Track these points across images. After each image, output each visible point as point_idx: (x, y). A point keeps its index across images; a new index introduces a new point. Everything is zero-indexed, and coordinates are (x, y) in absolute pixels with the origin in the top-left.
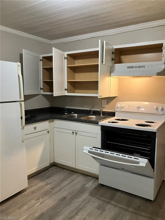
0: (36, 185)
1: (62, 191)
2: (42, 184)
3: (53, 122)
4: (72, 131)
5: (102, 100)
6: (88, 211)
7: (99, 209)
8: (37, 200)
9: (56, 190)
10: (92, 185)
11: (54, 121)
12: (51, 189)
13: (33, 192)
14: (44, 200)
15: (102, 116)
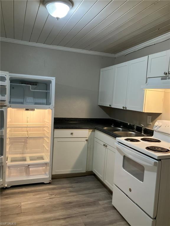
1: (75, 197)
3: (94, 131)
4: (103, 143)
5: (148, 116)
6: (75, 222)
7: (85, 225)
8: (51, 194)
9: (72, 194)
11: (95, 131)
14: (55, 197)
15: (143, 134)
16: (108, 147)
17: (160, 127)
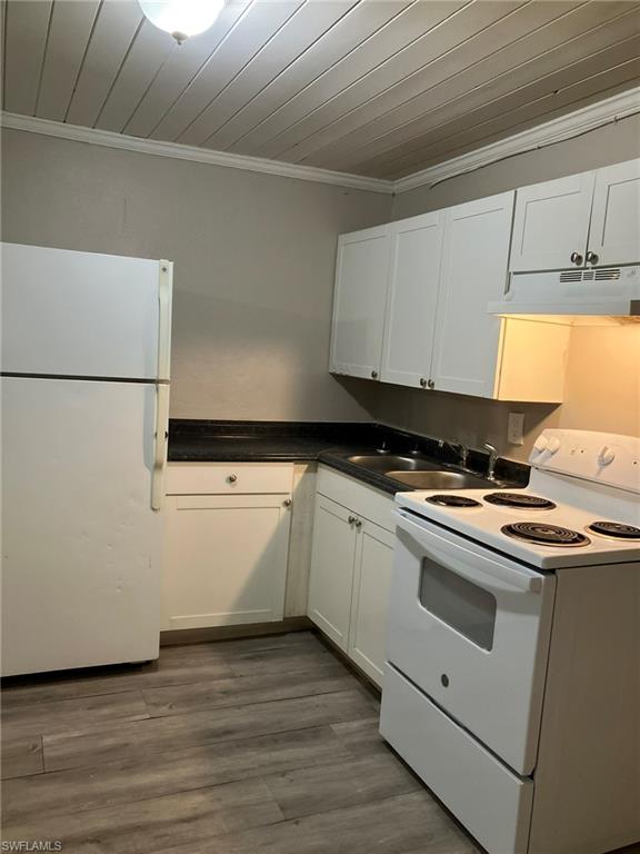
0: (201, 665)
1: (245, 710)
2: (217, 670)
3: (316, 471)
4: (349, 514)
5: (511, 414)
6: (245, 798)
7: (282, 809)
8: (154, 704)
9: (232, 700)
10: (361, 731)
11: (319, 469)
12: (223, 693)
13: (167, 683)
14: (170, 712)
15: (492, 479)
16: (367, 526)
17: (553, 454)
